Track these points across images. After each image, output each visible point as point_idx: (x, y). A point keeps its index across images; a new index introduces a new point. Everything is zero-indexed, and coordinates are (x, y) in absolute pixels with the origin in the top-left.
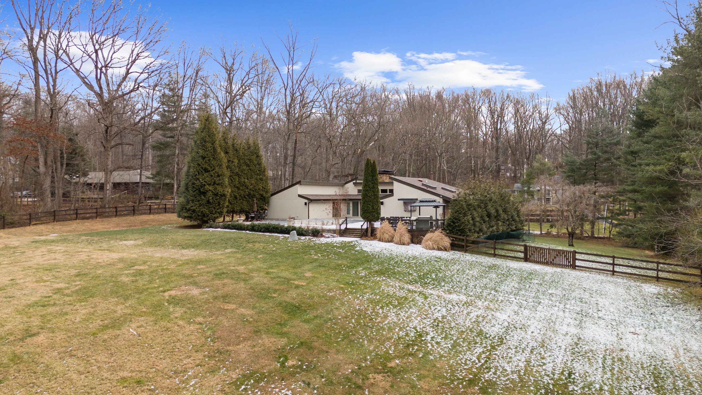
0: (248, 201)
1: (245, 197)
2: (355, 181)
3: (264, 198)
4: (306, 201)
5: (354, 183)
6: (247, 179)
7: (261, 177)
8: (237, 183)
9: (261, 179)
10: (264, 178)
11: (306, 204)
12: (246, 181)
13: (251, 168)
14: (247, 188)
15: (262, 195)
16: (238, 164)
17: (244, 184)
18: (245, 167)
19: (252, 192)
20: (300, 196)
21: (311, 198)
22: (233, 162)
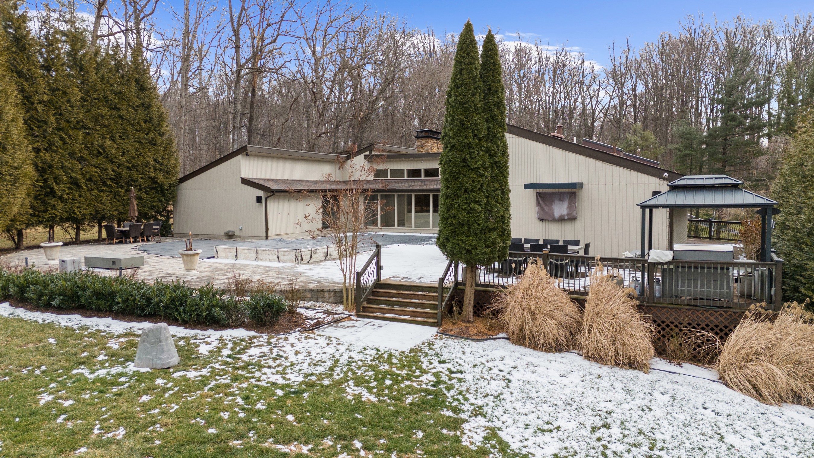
0: (116, 195)
1: (105, 184)
2: (368, 153)
3: (161, 185)
4: (261, 193)
5: (366, 157)
6: (112, 139)
7: (151, 135)
8: (78, 147)
9: (153, 143)
10: (159, 140)
11: (259, 199)
12: (108, 142)
13: (123, 113)
14: (112, 162)
15: (154, 180)
16: (83, 100)
17: (101, 152)
18: (105, 111)
19: (125, 173)
20: (245, 181)
21: (272, 186)
22: (65, 93)
